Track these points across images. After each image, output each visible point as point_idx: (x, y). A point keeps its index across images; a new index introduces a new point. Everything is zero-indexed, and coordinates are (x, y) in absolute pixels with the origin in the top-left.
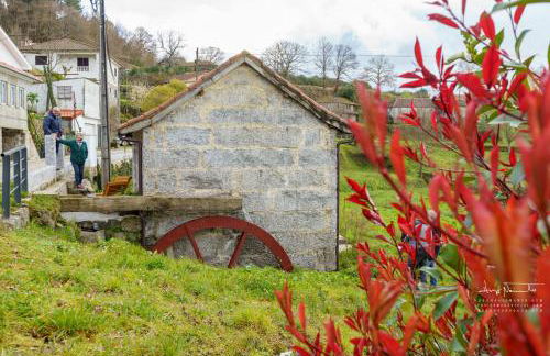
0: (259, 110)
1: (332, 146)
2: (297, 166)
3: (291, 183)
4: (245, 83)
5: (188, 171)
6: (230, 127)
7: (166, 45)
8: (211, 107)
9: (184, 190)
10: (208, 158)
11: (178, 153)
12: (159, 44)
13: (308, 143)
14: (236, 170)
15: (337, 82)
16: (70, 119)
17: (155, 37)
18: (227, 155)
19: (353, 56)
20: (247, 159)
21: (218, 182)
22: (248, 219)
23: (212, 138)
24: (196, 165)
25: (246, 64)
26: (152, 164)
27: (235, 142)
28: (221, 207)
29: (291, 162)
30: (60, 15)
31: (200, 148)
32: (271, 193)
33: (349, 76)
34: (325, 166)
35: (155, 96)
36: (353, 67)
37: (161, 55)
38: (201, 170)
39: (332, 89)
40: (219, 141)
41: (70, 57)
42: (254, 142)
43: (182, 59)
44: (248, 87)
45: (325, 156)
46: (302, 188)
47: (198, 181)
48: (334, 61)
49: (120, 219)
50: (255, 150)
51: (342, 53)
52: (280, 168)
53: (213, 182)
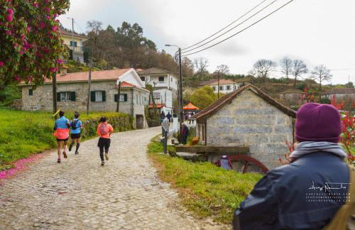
0: (256, 108)
1: (290, 123)
2: (274, 133)
3: (271, 141)
4: (249, 97)
5: (225, 135)
6: (243, 116)
7: (199, 66)
8: (235, 108)
9: (224, 144)
10: (234, 130)
11: (221, 128)
12: (195, 65)
13: (279, 123)
14: (246, 135)
15: (295, 81)
16: (160, 108)
18: (242, 128)
19: (305, 66)
20: (251, 130)
21: (238, 140)
22: (252, 156)
23: (235, 121)
24: (229, 133)
25: (250, 90)
26: (210, 133)
27: (245, 123)
28: (240, 151)
29: (271, 131)
30: (146, 53)
31: (231, 126)
32: (262, 145)
33: (302, 77)
34: (287, 133)
35: (197, 95)
36: (305, 72)
37: (196, 70)
38: (231, 135)
39: (292, 84)
40: (238, 123)
41: (155, 77)
42: (253, 123)
43: (207, 72)
44: (251, 99)
45: (287, 128)
46: (276, 143)
47: (230, 140)
48: (293, 69)
49: (198, 155)
50: (254, 126)
51: (298, 64)
52: (266, 134)
53: (236, 140)
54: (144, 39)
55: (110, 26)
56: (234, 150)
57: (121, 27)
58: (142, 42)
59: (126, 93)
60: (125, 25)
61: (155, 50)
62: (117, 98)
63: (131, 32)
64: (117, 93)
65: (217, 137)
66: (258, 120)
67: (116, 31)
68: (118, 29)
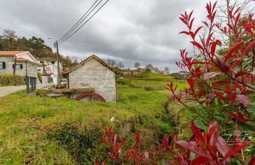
0: (97, 68)
1: (114, 76)
2: (107, 81)
3: (106, 84)
4: (94, 62)
5: (81, 82)
6: (91, 72)
9: (80, 87)
10: (86, 79)
11: (78, 78)
13: (109, 75)
14: (92, 82)
16: (50, 75)
17: (71, 58)
18: (90, 79)
20: (95, 79)
22: (96, 93)
23: (86, 74)
25: (94, 58)
27: (92, 75)
29: (105, 80)
30: (47, 53)
31: (84, 77)
32: (101, 87)
34: (113, 80)
37: (73, 62)
38: (84, 82)
40: (88, 75)
41: (50, 61)
42: (96, 75)
45: (113, 78)
46: (108, 85)
47: (84, 85)
50: (97, 77)
51: (113, 61)
52: (103, 81)
53: (87, 85)
54: (46, 46)
55: (24, 38)
56: (86, 90)
57: (31, 38)
58: (44, 47)
59: (21, 64)
60: (34, 38)
61: (52, 51)
62: (14, 66)
63: (37, 42)
64: (14, 63)
65: (76, 83)
66: (99, 74)
67: (28, 40)
68: (30, 39)
